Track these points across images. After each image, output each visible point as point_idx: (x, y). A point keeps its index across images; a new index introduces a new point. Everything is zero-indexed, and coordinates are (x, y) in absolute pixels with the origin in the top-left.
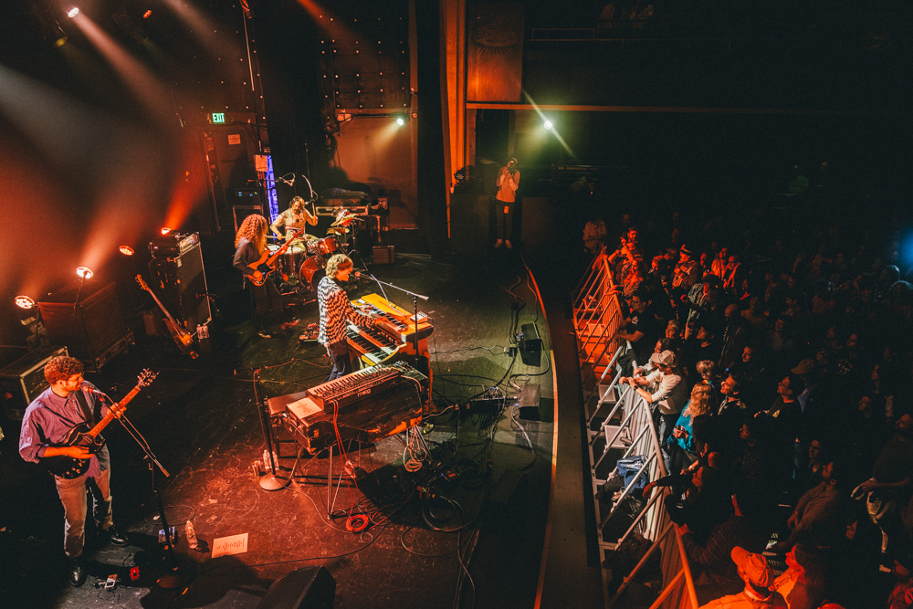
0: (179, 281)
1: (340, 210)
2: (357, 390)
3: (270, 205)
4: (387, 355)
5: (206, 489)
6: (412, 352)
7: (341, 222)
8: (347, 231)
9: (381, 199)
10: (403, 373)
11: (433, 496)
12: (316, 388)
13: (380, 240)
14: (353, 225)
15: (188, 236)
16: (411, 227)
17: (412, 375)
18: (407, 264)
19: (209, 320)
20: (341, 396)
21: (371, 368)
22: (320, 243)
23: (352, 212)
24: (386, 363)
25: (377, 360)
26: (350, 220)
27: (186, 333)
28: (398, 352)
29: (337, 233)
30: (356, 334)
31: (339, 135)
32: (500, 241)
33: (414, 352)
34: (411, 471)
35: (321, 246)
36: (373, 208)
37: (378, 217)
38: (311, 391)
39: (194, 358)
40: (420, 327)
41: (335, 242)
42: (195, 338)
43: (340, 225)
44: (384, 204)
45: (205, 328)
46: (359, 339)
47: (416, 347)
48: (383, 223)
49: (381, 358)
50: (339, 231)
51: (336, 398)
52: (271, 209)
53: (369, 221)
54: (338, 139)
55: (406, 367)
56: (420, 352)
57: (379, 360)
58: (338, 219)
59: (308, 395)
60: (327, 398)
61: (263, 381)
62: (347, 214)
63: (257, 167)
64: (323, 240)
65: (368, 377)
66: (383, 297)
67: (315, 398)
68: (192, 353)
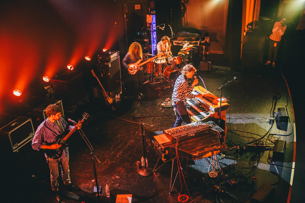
0: (109, 74)
1: (185, 42)
2: (188, 133)
3: (152, 39)
4: (204, 117)
5: (115, 170)
6: (217, 117)
7: (185, 49)
8: (188, 53)
9: (207, 38)
10: (212, 127)
11: (223, 191)
12: (168, 130)
13: (204, 58)
14: (192, 51)
15: (114, 53)
16: (221, 52)
17: (217, 129)
18: (217, 72)
19: (121, 93)
20: (180, 135)
21: (196, 123)
22: (174, 59)
23: (191, 44)
24: (203, 121)
25: (199, 119)
26: (191, 48)
27: (111, 98)
28: (210, 116)
29: (183, 54)
30: (189, 105)
31: (188, 5)
32: (269, 62)
33: (218, 117)
34: (212, 177)
35: (175, 60)
36: (202, 42)
37: (204, 47)
38: (166, 131)
39: (113, 110)
40: (223, 104)
41: (182, 59)
42: (114, 101)
43: (185, 51)
44: (208, 40)
45: (119, 96)
46: (191, 108)
47: (219, 114)
48: (206, 50)
49: (201, 118)
50: (184, 53)
51: (177, 136)
52: (152, 41)
53: (199, 48)
54: (187, 6)
55: (213, 124)
56: (221, 117)
57: (200, 120)
58: (184, 47)
59: (164, 133)
60: (173, 136)
61: (143, 124)
62: (189, 45)
63: (147, 21)
64: (176, 57)
65: (194, 127)
66: (204, 88)
67: (167, 135)
68: (112, 108)
